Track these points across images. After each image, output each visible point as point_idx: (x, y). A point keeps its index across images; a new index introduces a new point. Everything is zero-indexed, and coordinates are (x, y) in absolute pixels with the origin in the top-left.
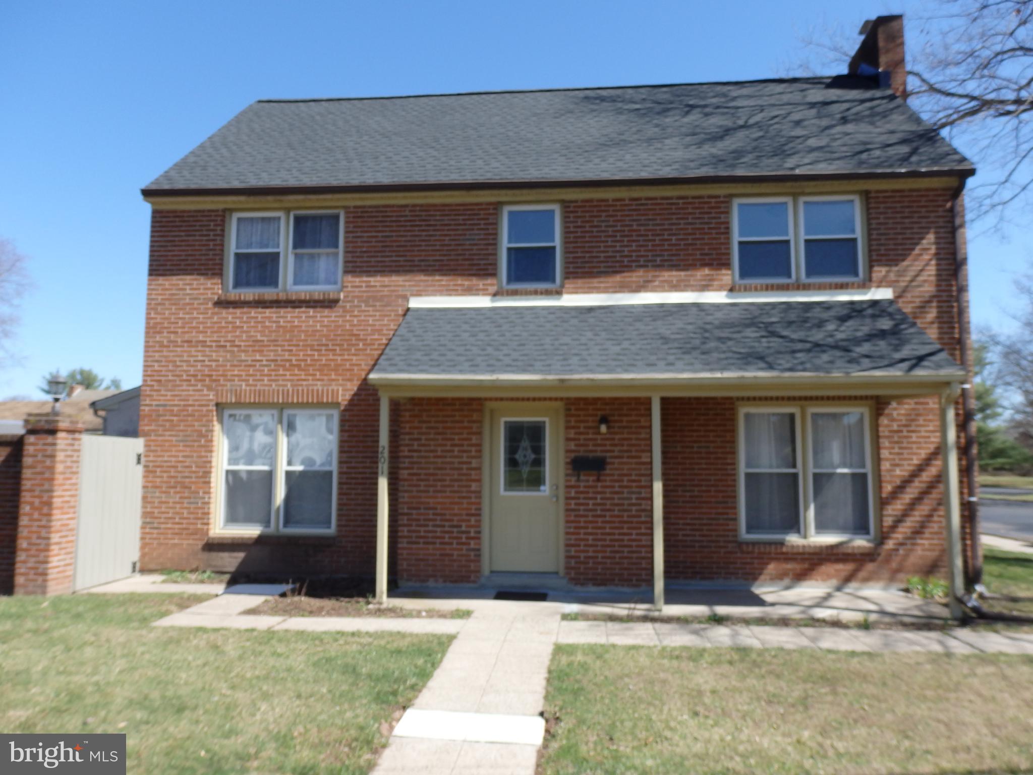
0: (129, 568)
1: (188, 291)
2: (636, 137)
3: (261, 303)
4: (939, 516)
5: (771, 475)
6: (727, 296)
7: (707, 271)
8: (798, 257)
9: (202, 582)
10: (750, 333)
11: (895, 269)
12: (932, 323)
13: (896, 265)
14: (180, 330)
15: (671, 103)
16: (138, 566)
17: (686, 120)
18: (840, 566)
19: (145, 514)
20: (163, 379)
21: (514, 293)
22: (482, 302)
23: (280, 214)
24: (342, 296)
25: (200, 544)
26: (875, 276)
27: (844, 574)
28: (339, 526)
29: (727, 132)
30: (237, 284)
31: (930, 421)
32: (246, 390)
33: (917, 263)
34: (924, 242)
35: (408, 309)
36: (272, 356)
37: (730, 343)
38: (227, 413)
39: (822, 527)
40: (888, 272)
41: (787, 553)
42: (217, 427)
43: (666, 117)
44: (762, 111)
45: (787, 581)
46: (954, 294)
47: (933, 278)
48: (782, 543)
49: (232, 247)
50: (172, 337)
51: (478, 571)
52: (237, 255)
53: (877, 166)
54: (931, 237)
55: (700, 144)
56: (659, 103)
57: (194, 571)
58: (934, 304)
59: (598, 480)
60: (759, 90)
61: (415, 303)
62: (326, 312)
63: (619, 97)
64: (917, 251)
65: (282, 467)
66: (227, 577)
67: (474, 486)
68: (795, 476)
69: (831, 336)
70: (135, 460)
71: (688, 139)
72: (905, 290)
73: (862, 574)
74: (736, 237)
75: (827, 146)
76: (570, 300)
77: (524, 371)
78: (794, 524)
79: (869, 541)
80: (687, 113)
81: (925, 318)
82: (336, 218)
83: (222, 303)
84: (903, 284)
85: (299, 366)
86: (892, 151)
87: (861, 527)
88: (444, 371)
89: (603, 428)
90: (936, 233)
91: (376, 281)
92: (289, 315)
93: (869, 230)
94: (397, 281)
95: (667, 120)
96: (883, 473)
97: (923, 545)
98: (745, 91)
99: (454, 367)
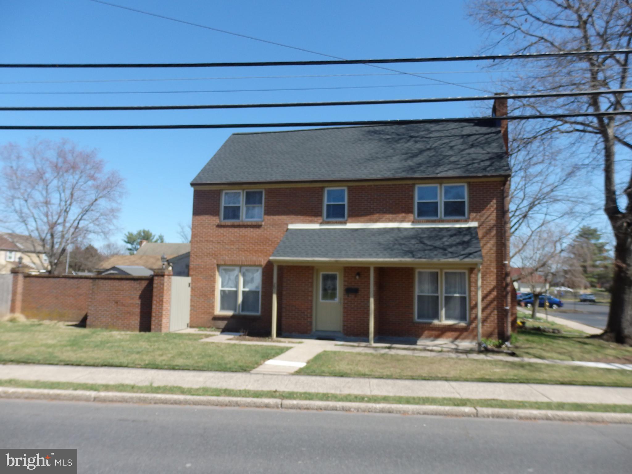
0: (186, 325)
1: (207, 221)
2: (383, 155)
3: (233, 226)
4: (494, 314)
5: (428, 296)
6: (412, 225)
7: (403, 215)
8: (441, 209)
9: (212, 331)
10: (413, 242)
11: (479, 214)
12: (494, 236)
13: (480, 213)
14: (204, 236)
15: (404, 135)
16: (189, 325)
17: (406, 145)
18: (453, 333)
19: (191, 306)
20: (198, 255)
21: (328, 223)
22: (316, 226)
23: (241, 191)
24: (263, 223)
25: (211, 318)
26: (471, 217)
27: (455, 336)
28: (262, 312)
29: (421, 152)
30: (225, 218)
31: (492, 276)
32: (227, 259)
33: (488, 212)
34: (492, 203)
35: (288, 229)
36: (237, 246)
37: (403, 246)
38: (221, 268)
39: (448, 317)
40: (476, 215)
41: (432, 327)
42: (217, 273)
43: (398, 143)
44: (440, 140)
45: (432, 338)
46: (503, 224)
47: (495, 218)
48: (430, 323)
49: (223, 204)
50: (201, 239)
51: (311, 330)
52: (225, 207)
53: (473, 172)
54: (494, 201)
55: (406, 160)
56: (398, 135)
57: (209, 327)
58: (495, 229)
59: (356, 297)
60: (444, 127)
61: (291, 227)
62: (257, 230)
63: (383, 131)
64: (488, 207)
65: (241, 289)
66: (221, 330)
67: (310, 298)
68: (437, 297)
69: (455, 241)
70: (188, 285)
71: (403, 156)
72: (483, 223)
73: (462, 336)
74: (416, 200)
75: (458, 161)
76: (350, 226)
77: (324, 256)
78: (436, 316)
79: (466, 323)
80: (408, 141)
81: (491, 234)
82: (261, 192)
83: (219, 226)
84: (482, 220)
85: (247, 251)
86: (482, 164)
87: (463, 317)
88: (296, 256)
89: (357, 277)
90: (497, 199)
91: (276, 218)
92: (243, 231)
93: (470, 198)
94: (284, 218)
95: (399, 145)
96: (472, 297)
97: (487, 326)
98: (438, 127)
99: (300, 255)
